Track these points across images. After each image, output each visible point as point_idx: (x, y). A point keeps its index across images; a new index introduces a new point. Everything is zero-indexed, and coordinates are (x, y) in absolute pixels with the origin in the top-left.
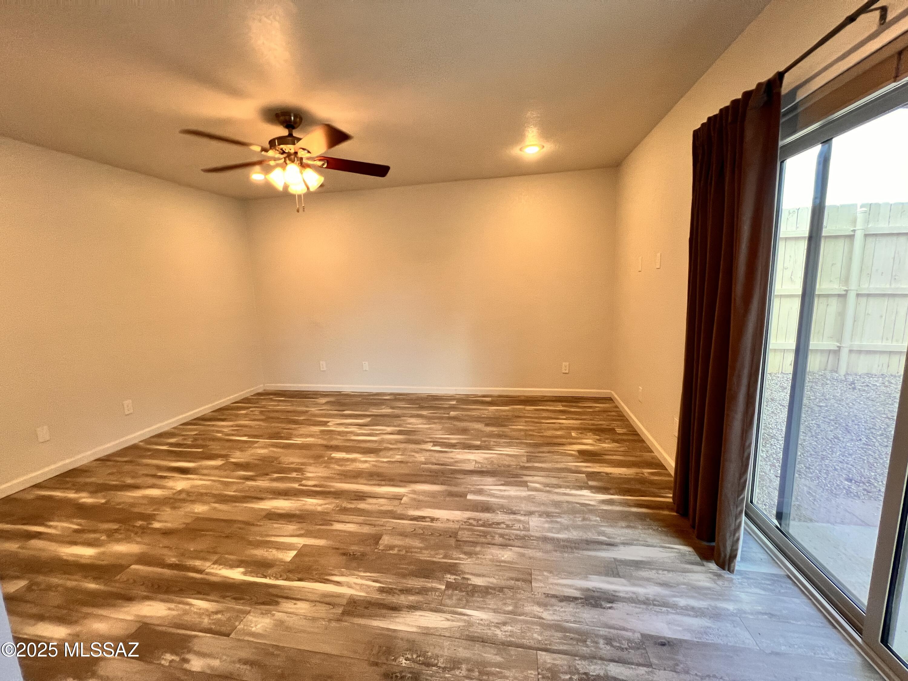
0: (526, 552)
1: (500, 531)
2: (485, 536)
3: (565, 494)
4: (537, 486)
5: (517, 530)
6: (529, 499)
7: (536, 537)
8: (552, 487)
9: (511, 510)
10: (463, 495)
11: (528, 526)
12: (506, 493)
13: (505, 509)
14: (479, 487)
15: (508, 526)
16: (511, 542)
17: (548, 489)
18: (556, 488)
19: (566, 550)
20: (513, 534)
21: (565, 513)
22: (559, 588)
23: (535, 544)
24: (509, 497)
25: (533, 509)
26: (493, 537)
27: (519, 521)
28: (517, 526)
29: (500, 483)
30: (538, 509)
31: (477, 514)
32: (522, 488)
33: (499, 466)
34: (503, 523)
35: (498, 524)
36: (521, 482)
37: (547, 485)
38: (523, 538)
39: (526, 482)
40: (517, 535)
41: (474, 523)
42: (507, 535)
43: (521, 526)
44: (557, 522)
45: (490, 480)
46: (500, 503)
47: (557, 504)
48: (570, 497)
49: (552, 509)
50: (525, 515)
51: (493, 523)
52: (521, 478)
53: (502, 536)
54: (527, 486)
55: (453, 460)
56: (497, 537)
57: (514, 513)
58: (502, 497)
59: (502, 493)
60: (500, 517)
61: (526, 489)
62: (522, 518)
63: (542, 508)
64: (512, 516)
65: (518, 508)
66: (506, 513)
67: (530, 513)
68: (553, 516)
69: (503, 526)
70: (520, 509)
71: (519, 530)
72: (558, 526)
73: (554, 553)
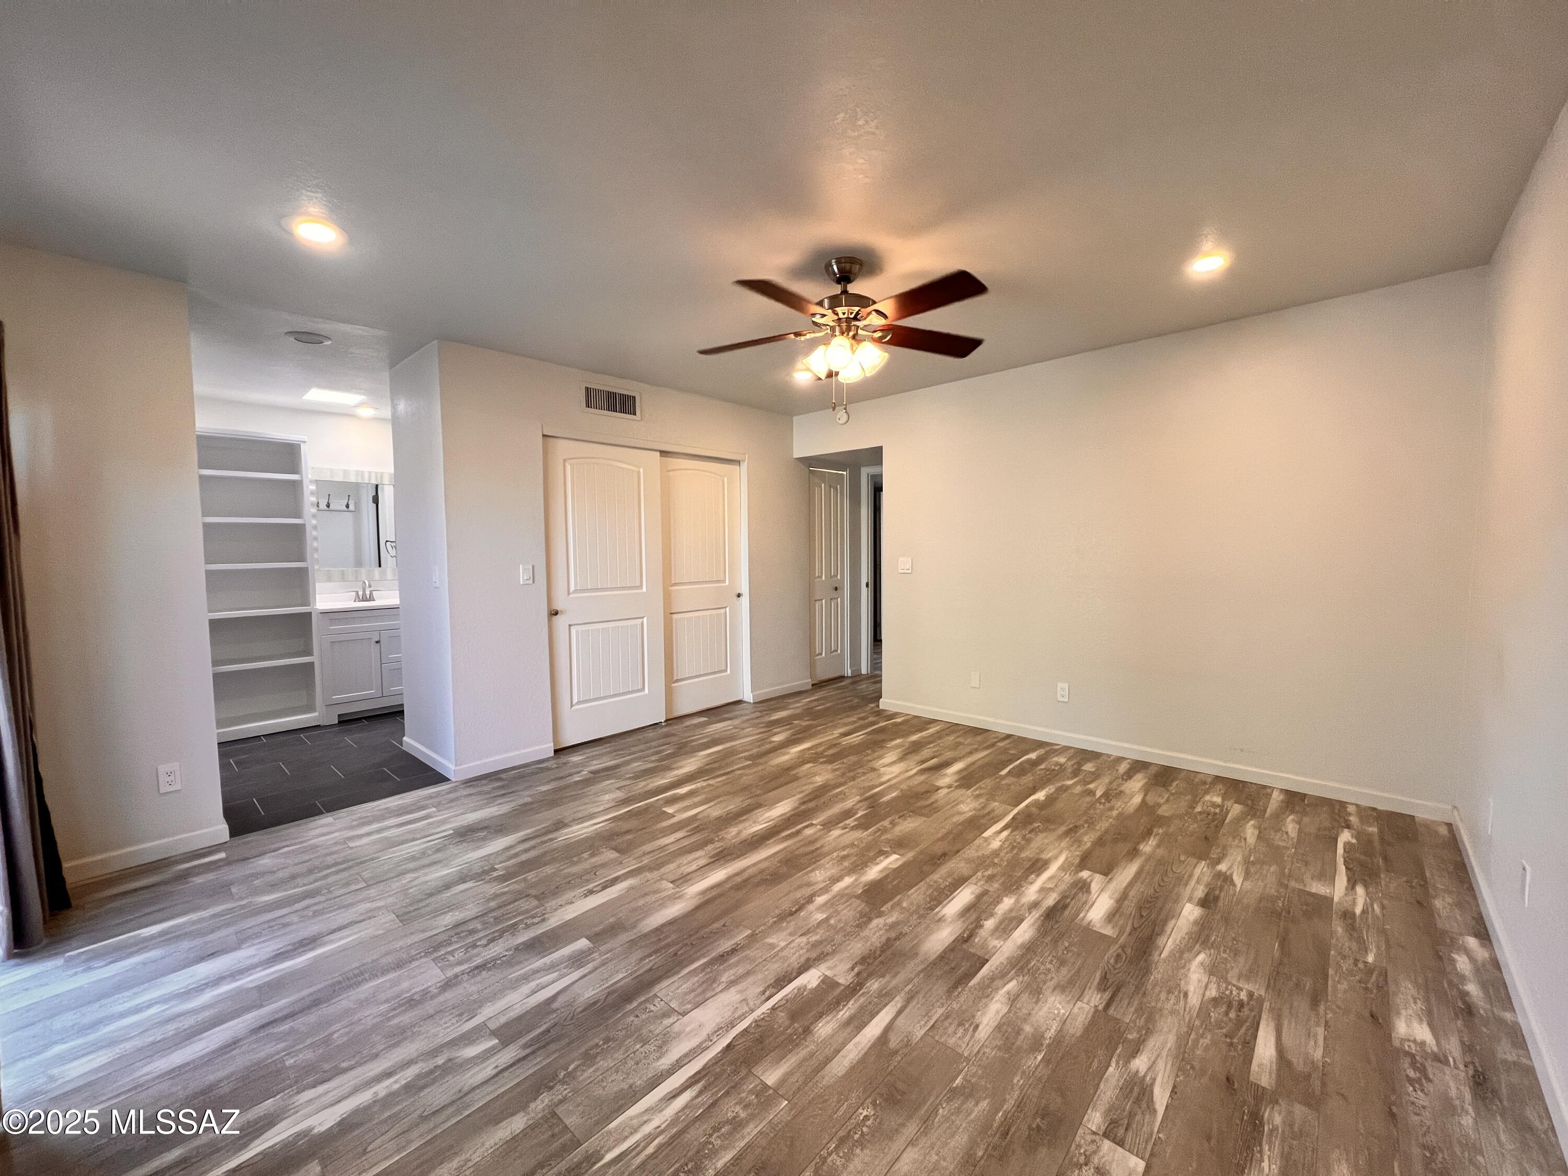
0: (422, 936)
1: (481, 934)
2: (495, 918)
3: (388, 1074)
4: (471, 1052)
5: (456, 949)
6: (469, 1008)
7: (417, 959)
8: (431, 1072)
9: (489, 969)
10: (597, 938)
11: (439, 965)
12: (526, 989)
13: (501, 965)
14: (590, 966)
15: (474, 946)
16: (452, 933)
17: (440, 1061)
18: (419, 1077)
19: (356, 972)
20: (457, 942)
21: (375, 1028)
22: (356, 930)
23: (412, 951)
24: (515, 985)
25: (449, 995)
26: (484, 923)
27: (460, 963)
28: (459, 955)
29: (561, 1000)
30: (441, 998)
31: (539, 932)
32: (503, 1020)
33: (607, 1040)
34: (485, 946)
35: (492, 940)
36: (520, 1035)
37: (450, 1068)
38: (436, 948)
39: (505, 1043)
40: (450, 944)
41: (529, 921)
42: (467, 936)
43: (451, 958)
44: (387, 1001)
45: (589, 992)
46: (518, 967)
47: (400, 1036)
48: (372, 1074)
49: (406, 1018)
50: (456, 976)
51: (501, 936)
52: (525, 1046)
53: (472, 932)
54: (494, 1033)
55: (725, 978)
56: (479, 927)
57: (477, 967)
58: (526, 978)
59: (533, 985)
60: (497, 949)
61: (493, 1026)
62: (458, 969)
63: (429, 1007)
64: (478, 961)
65: (479, 978)
66: (494, 960)
67: (448, 985)
68: (401, 1005)
69: (484, 942)
70: (472, 980)
71: (451, 953)
72: (382, 997)
73: (375, 957)
